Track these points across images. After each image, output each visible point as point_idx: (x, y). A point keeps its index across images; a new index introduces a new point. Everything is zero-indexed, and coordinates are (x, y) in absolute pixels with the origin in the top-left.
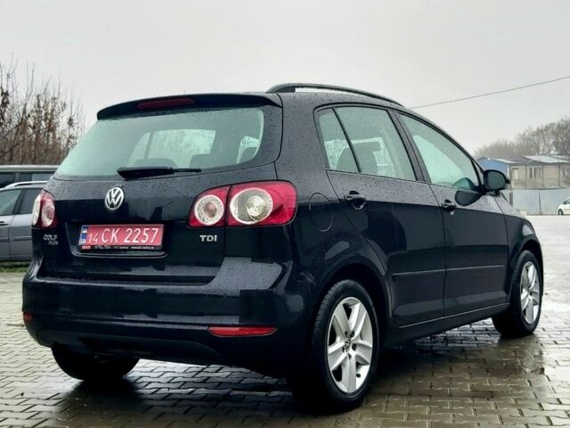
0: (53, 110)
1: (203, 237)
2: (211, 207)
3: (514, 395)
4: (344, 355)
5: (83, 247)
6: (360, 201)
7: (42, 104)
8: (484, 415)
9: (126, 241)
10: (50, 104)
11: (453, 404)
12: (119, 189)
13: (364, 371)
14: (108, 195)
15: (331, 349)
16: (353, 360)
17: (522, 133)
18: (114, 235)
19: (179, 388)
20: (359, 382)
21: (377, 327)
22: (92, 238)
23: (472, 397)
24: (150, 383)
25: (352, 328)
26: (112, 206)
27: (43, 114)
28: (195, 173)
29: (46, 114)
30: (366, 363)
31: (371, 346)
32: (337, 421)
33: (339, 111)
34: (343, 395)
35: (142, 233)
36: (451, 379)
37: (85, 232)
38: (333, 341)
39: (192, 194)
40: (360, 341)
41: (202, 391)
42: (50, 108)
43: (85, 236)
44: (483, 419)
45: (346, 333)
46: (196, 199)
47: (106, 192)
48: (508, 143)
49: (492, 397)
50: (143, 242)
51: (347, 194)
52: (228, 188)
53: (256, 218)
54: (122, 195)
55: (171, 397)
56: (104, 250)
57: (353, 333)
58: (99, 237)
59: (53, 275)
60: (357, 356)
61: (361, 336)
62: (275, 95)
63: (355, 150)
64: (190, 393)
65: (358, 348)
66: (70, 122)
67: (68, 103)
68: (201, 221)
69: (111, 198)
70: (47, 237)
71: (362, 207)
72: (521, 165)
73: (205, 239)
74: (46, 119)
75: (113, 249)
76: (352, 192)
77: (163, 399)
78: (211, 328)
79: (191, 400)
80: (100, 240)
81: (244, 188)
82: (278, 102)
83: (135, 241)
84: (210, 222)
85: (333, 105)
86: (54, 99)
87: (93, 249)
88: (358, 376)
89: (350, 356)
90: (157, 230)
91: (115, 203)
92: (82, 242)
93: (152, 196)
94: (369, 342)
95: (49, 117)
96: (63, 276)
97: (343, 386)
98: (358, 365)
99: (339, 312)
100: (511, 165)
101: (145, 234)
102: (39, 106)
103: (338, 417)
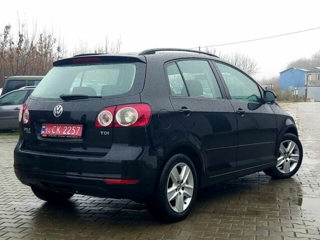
0: (49, 43)
1: (102, 132)
2: (106, 117)
3: (269, 214)
4: (176, 193)
5: (43, 135)
6: (188, 112)
7: (43, 39)
8: (248, 225)
9: (64, 133)
10: (48, 39)
11: (234, 219)
12: (60, 106)
13: (188, 201)
14: (55, 109)
15: (169, 191)
16: (182, 196)
17: (315, 54)
18: (58, 130)
19: (95, 207)
20: (185, 207)
21: (196, 177)
22: (47, 131)
23: (246, 215)
24: (81, 203)
25: (182, 179)
26: (57, 115)
27: (44, 45)
28: (98, 99)
29: (45, 45)
30: (190, 197)
31: (193, 188)
32: (171, 227)
33: (179, 63)
34: (176, 214)
35: (72, 129)
36: (238, 203)
37: (44, 127)
38: (170, 186)
39: (97, 110)
40: (186, 186)
41: (107, 209)
42: (47, 41)
43: (44, 129)
44: (247, 227)
45: (178, 182)
46: (98, 113)
47: (54, 107)
48: (307, 59)
49: (257, 214)
50: (73, 133)
51: (180, 108)
52: (115, 107)
53: (130, 123)
54: (62, 109)
55: (90, 212)
56: (53, 138)
57: (182, 181)
58: (51, 130)
59: (29, 149)
60: (184, 193)
61: (187, 182)
62: (143, 56)
63: (187, 84)
64: (100, 210)
65: (185, 189)
66: (59, 49)
67: (57, 38)
68: (101, 124)
69: (56, 110)
70: (26, 129)
71: (188, 115)
72: (313, 72)
73: (103, 133)
74: (45, 48)
75: (57, 137)
76: (183, 108)
77: (86, 213)
78: (105, 180)
79: (100, 213)
80: (51, 132)
81: (123, 107)
82: (144, 60)
83: (68, 133)
84: (106, 124)
85: (176, 60)
86: (50, 36)
87: (48, 137)
88: (185, 203)
89: (180, 193)
90: (79, 128)
91: (59, 113)
92: (43, 132)
93: (77, 110)
94: (191, 186)
95: (47, 46)
96: (33, 150)
97: (175, 209)
98: (185, 198)
99: (174, 171)
100: (307, 72)
101: (73, 130)
102: (41, 40)
103: (173, 225)
